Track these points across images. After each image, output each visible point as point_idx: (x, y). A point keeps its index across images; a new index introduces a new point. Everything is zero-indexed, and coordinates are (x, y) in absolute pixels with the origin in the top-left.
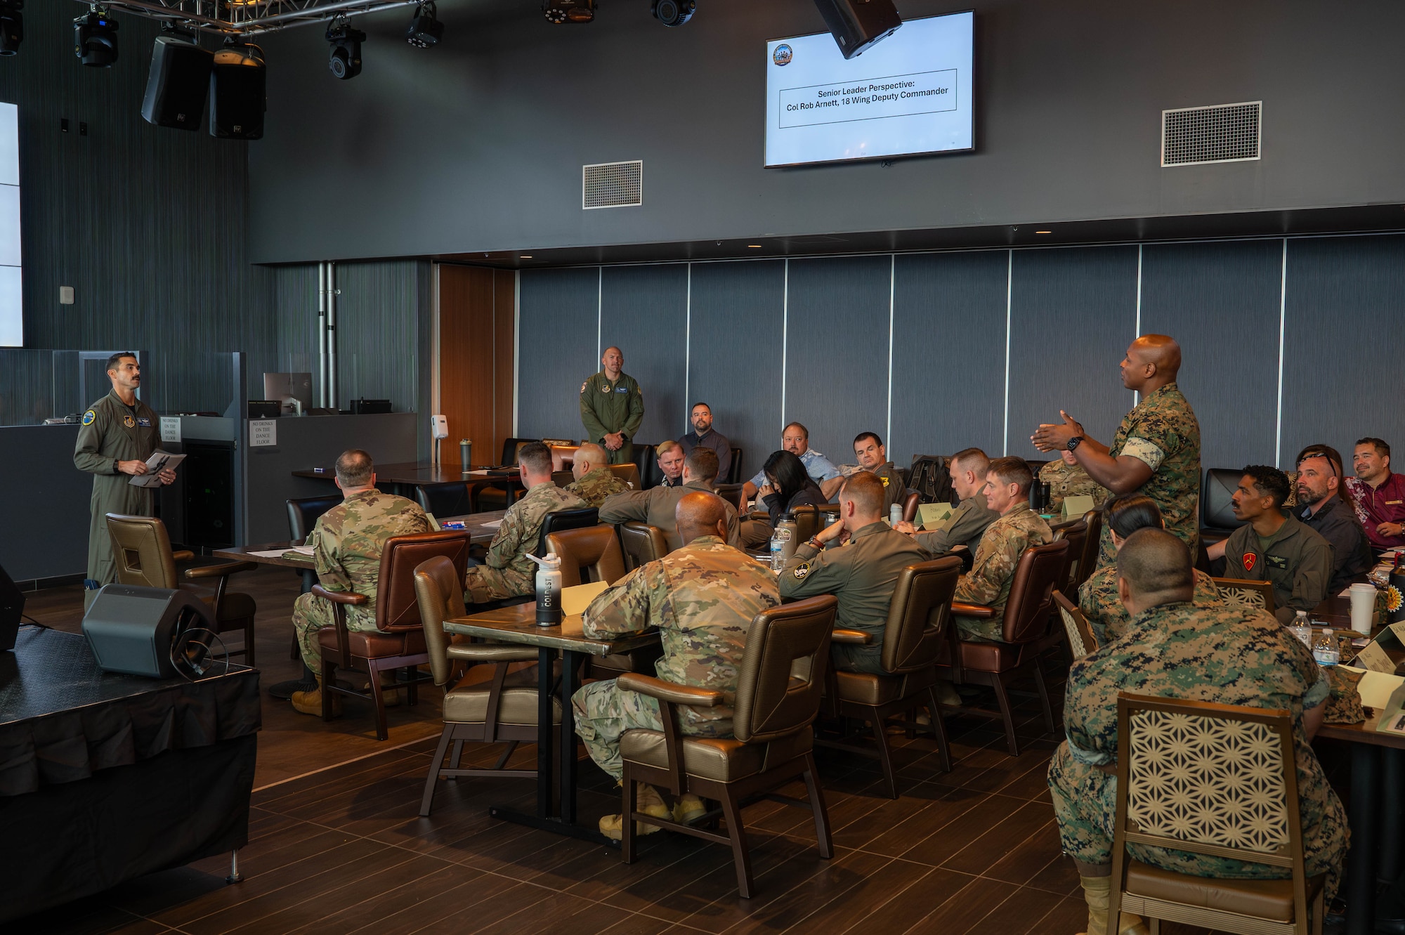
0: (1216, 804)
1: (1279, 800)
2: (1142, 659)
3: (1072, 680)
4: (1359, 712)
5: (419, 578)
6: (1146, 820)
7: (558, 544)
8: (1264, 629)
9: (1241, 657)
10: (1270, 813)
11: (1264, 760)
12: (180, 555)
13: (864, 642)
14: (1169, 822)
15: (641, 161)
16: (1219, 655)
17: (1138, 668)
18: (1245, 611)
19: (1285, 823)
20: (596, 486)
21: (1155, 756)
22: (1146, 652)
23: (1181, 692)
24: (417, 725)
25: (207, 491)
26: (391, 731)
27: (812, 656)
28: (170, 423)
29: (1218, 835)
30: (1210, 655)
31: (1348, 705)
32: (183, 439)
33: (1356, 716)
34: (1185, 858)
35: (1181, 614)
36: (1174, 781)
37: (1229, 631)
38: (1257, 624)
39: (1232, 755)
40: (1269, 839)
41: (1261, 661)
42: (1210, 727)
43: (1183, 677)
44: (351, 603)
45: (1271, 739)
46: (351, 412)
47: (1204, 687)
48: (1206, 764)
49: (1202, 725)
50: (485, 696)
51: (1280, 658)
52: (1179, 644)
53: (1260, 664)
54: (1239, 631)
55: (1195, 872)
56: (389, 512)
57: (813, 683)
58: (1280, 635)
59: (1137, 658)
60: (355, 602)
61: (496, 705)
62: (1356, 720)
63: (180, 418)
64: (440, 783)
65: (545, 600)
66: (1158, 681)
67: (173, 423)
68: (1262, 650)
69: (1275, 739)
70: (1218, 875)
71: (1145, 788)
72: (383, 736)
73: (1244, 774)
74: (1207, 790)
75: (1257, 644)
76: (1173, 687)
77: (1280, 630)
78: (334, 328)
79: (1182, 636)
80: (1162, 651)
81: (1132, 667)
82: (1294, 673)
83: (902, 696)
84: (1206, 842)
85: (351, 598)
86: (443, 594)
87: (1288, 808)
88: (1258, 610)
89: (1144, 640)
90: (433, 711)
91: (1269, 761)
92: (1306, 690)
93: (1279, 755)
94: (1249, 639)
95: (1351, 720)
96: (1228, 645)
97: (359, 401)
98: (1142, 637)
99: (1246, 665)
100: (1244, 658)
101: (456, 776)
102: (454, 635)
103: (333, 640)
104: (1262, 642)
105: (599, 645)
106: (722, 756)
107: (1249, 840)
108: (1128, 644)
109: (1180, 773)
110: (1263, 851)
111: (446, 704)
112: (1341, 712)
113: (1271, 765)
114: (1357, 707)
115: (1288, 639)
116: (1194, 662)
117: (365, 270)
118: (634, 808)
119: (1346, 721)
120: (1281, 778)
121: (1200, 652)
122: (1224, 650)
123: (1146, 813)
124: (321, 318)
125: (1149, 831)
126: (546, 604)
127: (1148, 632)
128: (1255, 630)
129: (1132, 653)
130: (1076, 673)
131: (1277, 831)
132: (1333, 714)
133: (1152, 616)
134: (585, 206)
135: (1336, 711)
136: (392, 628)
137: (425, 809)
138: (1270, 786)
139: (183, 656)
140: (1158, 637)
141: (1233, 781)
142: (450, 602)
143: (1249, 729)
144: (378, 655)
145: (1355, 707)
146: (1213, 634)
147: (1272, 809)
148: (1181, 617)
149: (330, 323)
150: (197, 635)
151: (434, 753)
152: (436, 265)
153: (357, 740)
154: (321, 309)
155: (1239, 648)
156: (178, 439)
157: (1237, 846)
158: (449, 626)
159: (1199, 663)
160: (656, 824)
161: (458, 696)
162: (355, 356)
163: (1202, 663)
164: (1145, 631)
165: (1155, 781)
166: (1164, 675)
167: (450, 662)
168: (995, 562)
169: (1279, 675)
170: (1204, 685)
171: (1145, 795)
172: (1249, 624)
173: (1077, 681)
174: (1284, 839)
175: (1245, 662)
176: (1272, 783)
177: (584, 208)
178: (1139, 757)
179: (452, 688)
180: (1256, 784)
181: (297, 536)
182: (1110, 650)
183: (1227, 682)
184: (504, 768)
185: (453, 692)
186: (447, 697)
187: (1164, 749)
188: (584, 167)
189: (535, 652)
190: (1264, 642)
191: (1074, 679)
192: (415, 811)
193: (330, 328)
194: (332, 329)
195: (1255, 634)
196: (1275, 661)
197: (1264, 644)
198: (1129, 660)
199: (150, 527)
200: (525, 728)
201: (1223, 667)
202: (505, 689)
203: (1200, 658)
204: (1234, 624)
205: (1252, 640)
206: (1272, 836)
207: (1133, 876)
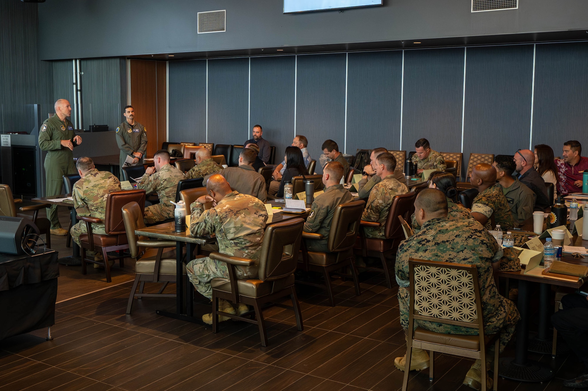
0: (448, 303)
1: (473, 301)
2: (426, 241)
3: (399, 250)
4: (519, 266)
5: (124, 212)
6: (421, 310)
7: (185, 195)
8: (477, 229)
9: (466, 241)
10: (470, 306)
11: (466, 285)
12: (17, 201)
13: (319, 238)
14: (430, 311)
15: (225, 10)
16: (457, 240)
17: (424, 244)
18: (469, 222)
19: (476, 310)
20: (206, 169)
21: (424, 284)
22: (428, 238)
23: (441, 254)
24: (124, 276)
25: (24, 169)
26: (112, 278)
27: (293, 244)
28: (6, 138)
29: (449, 315)
30: (453, 240)
31: (514, 264)
32: (11, 145)
33: (517, 268)
34: (438, 325)
35: (443, 223)
36: (432, 294)
37: (461, 230)
38: (474, 228)
39: (454, 283)
40: (470, 317)
41: (474, 243)
42: (445, 272)
43: (442, 248)
44: (94, 222)
45: (469, 277)
46: (89, 131)
47: (451, 253)
48: (444, 287)
49: (442, 271)
50: (154, 262)
51: (482, 242)
52: (441, 235)
53: (474, 244)
54: (466, 230)
55: (443, 331)
56: (103, 178)
57: (293, 255)
58: (483, 232)
59: (424, 240)
60: (96, 222)
61: (158, 266)
62: (516, 270)
63: (10, 135)
64: (135, 300)
65: (179, 221)
66: (432, 250)
67: (7, 138)
68: (475, 238)
69: (471, 276)
70: (452, 332)
71: (421, 297)
72: (109, 280)
73: (459, 291)
74: (445, 297)
75: (473, 236)
76: (438, 252)
77: (483, 230)
78: (81, 90)
79: (442, 232)
80: (434, 238)
81: (422, 244)
82: (487, 248)
83: (337, 261)
84: (445, 318)
85: (94, 220)
86: (135, 218)
87: (477, 304)
88: (475, 222)
89: (427, 234)
90: (131, 269)
91: (468, 285)
92: (493, 256)
93: (472, 283)
94: (470, 234)
95: (514, 270)
96: (461, 236)
97: (93, 126)
98: (426, 232)
99: (468, 244)
100: (467, 241)
101: (142, 297)
102: (140, 236)
103: (86, 238)
104: (475, 235)
105: (201, 240)
106: (254, 287)
107: (462, 317)
108: (421, 235)
109: (434, 291)
110: (467, 322)
111: (137, 266)
112: (510, 266)
113: (469, 287)
114: (518, 264)
115: (486, 234)
116: (447, 242)
117: (95, 63)
118: (217, 310)
119: (512, 270)
120: (473, 292)
121: (449, 238)
122: (459, 238)
123: (421, 307)
124: (74, 86)
125: (423, 314)
126: (179, 223)
127: (429, 230)
128: (473, 230)
129: (422, 239)
130: (401, 248)
131: (472, 314)
132: (507, 267)
133: (430, 223)
134: (199, 32)
135: (508, 266)
136: (112, 233)
137: (128, 311)
138: (469, 296)
139: (27, 246)
140: (433, 232)
141: (455, 294)
142: (138, 222)
143: (460, 272)
144: (107, 245)
145: (517, 265)
146: (455, 231)
147: (470, 305)
148: (443, 225)
149: (79, 88)
150: (31, 237)
151: (131, 288)
152: (128, 60)
153: (98, 283)
154: (74, 82)
155: (466, 237)
156: (10, 145)
157: (457, 320)
158: (137, 232)
159: (449, 243)
160: (228, 317)
161: (142, 262)
162: (90, 104)
163: (450, 243)
164: (428, 230)
165: (425, 294)
166: (434, 247)
167: (138, 248)
168: (375, 203)
169: (481, 249)
170: (450, 252)
171: (421, 300)
172: (470, 227)
173: (401, 251)
174: (475, 317)
175: (468, 243)
176: (470, 294)
177: (198, 33)
178: (418, 284)
179: (139, 259)
180: (464, 295)
181: (68, 192)
182: (413, 238)
183: (460, 251)
184: (162, 293)
185: (139, 261)
186: (137, 263)
187: (427, 281)
188: (198, 13)
189: (175, 243)
190: (476, 235)
191: (400, 250)
192: (124, 312)
193: (79, 90)
194: (80, 91)
195: (473, 232)
196: (480, 243)
197: (476, 236)
198: (421, 241)
199: (4, 189)
200: (171, 276)
201: (459, 244)
202: (162, 259)
203: (449, 241)
204: (464, 227)
205: (471, 234)
206: (471, 316)
207: (417, 333)
